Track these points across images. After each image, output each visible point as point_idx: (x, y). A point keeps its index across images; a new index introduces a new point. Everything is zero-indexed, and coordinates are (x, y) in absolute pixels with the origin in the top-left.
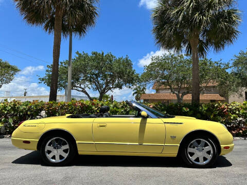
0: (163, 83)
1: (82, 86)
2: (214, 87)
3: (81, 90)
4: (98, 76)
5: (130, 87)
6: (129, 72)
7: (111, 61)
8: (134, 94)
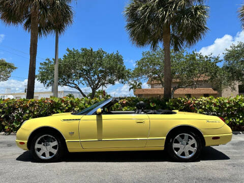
0: (155, 78)
1: (76, 82)
2: (205, 81)
3: (74, 86)
4: (88, 72)
5: (122, 82)
6: (120, 68)
7: (101, 57)
8: (130, 89)
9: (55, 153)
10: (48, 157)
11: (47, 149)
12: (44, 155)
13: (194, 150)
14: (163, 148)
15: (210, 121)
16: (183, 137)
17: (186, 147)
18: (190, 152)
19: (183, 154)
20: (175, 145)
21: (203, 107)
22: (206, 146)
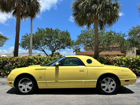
1: (42, 48)
2: (117, 47)
3: (41, 50)
4: (50, 41)
5: (69, 48)
6: (68, 39)
7: (57, 33)
8: (74, 52)
9: (31, 89)
10: (26, 91)
11: (26, 86)
12: (24, 90)
13: (114, 87)
14: (95, 87)
15: (123, 70)
16: (107, 80)
17: (109, 86)
18: (112, 89)
19: (107, 90)
20: (103, 85)
21: (118, 62)
22: (121, 85)
